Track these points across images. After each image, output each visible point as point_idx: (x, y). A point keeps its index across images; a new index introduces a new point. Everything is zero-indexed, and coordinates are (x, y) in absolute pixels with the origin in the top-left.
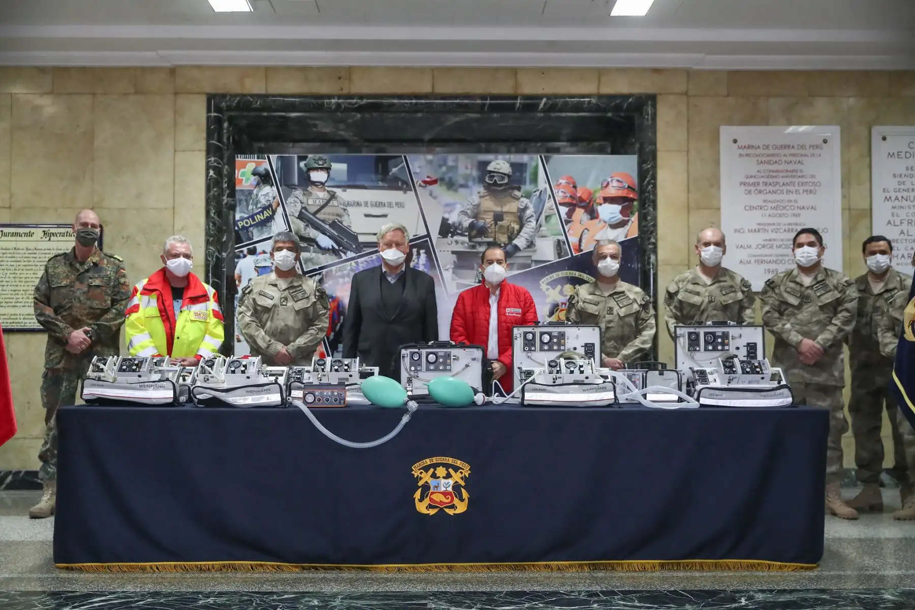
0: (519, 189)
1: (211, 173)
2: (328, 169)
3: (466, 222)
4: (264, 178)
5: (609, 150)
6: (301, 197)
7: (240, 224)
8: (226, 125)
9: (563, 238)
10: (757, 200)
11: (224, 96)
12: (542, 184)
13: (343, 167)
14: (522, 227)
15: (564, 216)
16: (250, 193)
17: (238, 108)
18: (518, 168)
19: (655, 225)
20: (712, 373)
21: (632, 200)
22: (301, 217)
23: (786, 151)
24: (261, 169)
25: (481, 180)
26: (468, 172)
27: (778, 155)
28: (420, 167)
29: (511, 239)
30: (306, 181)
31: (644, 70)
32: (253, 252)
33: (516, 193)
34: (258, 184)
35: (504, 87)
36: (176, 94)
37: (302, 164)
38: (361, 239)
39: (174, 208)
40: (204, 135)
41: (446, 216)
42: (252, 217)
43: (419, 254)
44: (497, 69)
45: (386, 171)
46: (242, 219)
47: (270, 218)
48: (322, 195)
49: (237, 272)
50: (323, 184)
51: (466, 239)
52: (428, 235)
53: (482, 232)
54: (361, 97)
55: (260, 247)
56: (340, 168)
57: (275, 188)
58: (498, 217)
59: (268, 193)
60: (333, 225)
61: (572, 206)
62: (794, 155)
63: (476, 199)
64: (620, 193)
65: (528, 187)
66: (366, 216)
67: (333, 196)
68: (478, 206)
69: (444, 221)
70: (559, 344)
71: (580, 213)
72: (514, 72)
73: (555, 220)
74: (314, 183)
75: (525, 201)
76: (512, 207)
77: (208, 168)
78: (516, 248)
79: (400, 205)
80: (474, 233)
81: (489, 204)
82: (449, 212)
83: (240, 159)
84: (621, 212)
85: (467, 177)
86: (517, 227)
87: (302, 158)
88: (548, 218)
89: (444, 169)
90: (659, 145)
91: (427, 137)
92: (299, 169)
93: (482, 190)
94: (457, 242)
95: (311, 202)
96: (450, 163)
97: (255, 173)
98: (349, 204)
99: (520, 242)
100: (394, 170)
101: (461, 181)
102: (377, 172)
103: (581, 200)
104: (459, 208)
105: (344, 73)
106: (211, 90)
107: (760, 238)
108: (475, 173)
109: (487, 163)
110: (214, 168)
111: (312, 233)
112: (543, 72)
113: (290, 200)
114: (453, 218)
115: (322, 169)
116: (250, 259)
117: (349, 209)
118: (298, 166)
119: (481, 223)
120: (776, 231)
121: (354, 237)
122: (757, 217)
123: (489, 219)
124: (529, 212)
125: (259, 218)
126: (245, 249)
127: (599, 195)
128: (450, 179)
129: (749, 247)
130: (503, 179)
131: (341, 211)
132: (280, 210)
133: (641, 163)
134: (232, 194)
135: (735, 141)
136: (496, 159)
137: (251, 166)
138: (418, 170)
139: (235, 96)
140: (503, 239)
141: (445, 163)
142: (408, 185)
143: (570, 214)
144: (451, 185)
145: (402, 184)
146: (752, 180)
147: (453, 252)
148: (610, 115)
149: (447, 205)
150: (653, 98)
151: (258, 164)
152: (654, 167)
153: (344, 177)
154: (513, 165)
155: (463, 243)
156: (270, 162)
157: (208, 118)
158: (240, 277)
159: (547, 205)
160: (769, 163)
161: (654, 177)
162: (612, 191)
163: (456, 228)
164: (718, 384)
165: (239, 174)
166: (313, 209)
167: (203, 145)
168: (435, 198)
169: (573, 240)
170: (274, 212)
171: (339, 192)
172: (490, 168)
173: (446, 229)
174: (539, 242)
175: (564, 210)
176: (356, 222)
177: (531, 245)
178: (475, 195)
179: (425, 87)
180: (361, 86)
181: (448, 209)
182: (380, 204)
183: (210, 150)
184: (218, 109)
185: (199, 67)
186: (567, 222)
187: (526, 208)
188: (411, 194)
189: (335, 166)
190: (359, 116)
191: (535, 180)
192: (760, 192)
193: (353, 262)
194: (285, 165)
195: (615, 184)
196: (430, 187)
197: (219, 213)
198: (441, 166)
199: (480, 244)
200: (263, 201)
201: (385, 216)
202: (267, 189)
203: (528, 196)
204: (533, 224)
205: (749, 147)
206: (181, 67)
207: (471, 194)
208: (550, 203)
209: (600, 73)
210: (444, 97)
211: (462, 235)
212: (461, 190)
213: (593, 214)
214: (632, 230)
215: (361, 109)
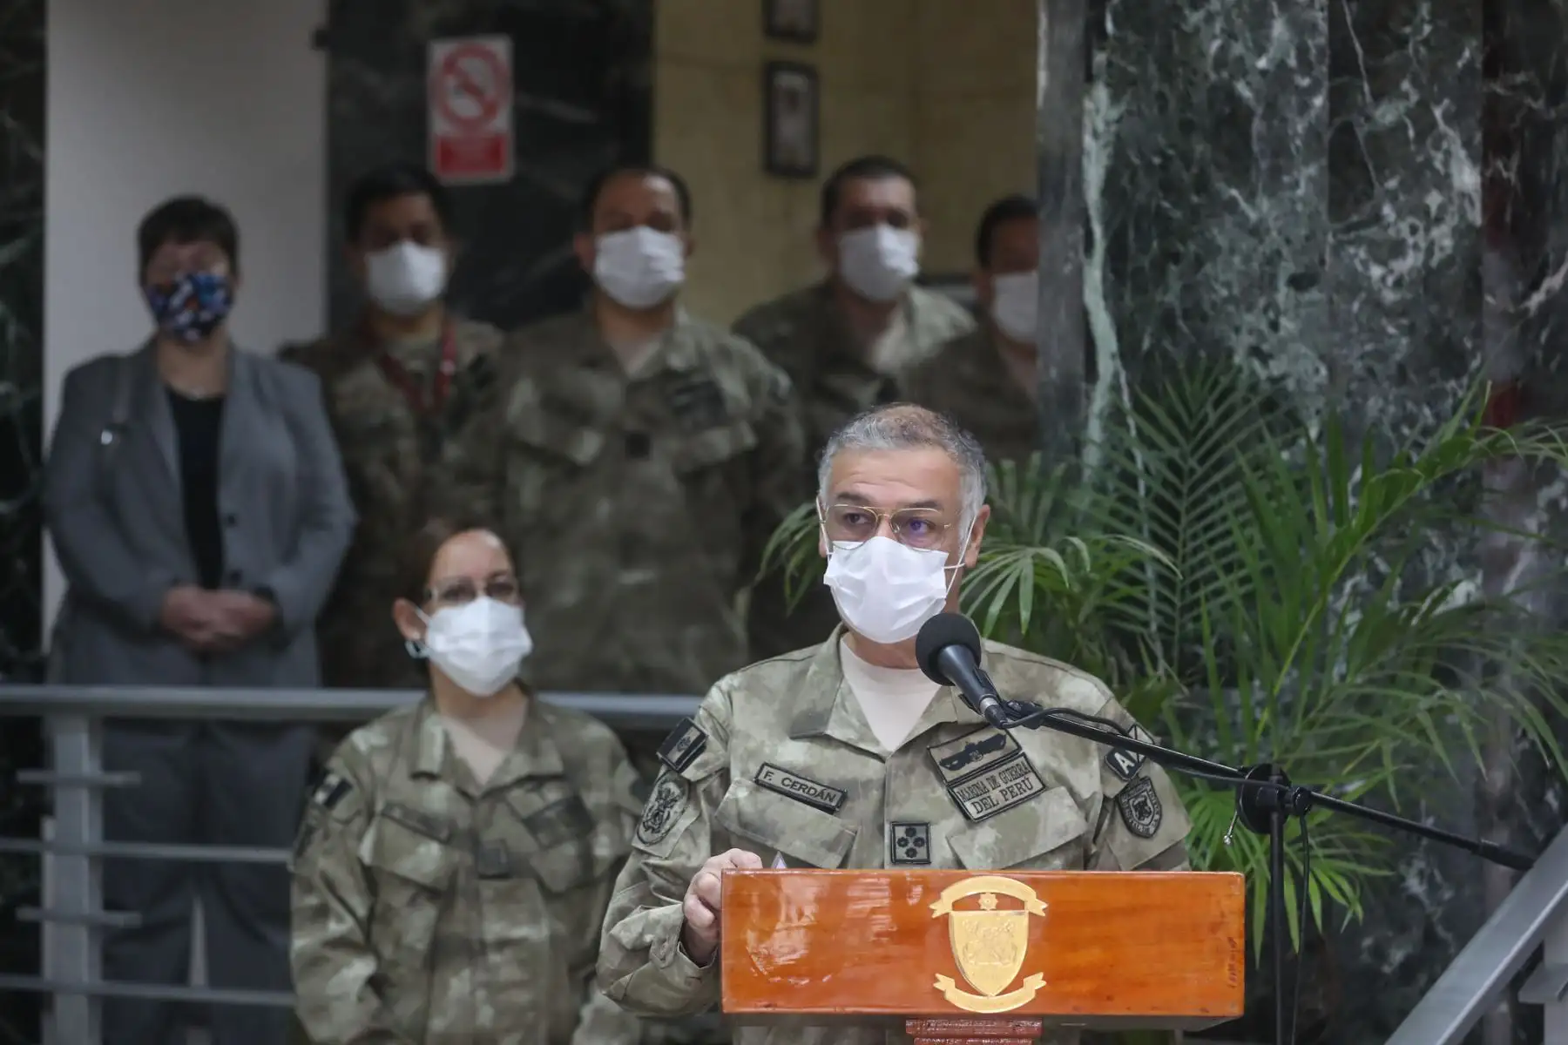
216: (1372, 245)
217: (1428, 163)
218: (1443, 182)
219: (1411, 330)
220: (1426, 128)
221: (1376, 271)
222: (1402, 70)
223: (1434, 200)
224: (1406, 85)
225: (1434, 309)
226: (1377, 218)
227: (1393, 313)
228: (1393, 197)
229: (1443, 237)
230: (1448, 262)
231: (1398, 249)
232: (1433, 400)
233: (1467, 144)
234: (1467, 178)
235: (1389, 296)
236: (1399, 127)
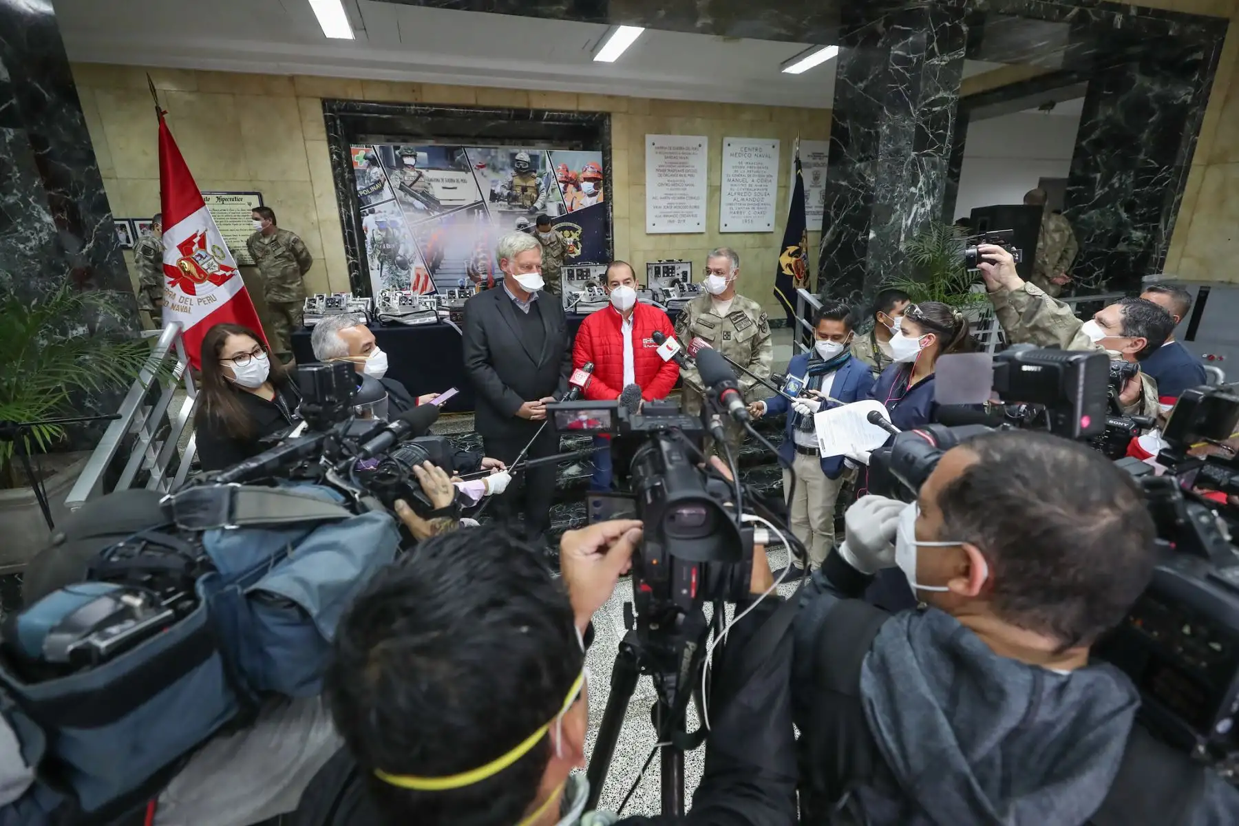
0: (535, 172)
1: (335, 157)
2: (415, 156)
3: (506, 192)
4: (373, 162)
5: (581, 146)
6: (399, 174)
7: (361, 193)
8: (338, 122)
9: (562, 203)
10: (664, 180)
11: (334, 100)
12: (549, 169)
13: (425, 155)
14: (538, 196)
15: (562, 189)
16: (364, 171)
17: (345, 110)
18: (534, 158)
19: (611, 195)
20: (672, 291)
21: (599, 180)
22: (401, 188)
23: (681, 151)
24: (369, 155)
25: (512, 166)
26: (504, 160)
27: (676, 153)
28: (474, 156)
29: (532, 203)
30: (401, 165)
31: (604, 96)
32: (372, 212)
33: (534, 174)
34: (369, 166)
35: (520, 103)
36: (297, 97)
37: (397, 152)
38: (442, 203)
39: (311, 181)
40: (324, 129)
41: (493, 189)
42: (368, 188)
43: (479, 213)
44: (516, 91)
45: (453, 158)
46: (362, 190)
47: (381, 189)
48: (413, 174)
49: (364, 225)
50: (413, 166)
51: (506, 203)
52: (483, 201)
53: (515, 198)
54: (431, 105)
55: (376, 208)
56: (422, 155)
57: (381, 168)
58: (524, 189)
59: (376, 172)
60: (423, 194)
61: (567, 182)
62: (683, 153)
63: (511, 179)
64: (593, 176)
65: (540, 171)
66: (444, 188)
67: (420, 175)
68: (512, 182)
69: (492, 192)
70: (587, 276)
71: (571, 188)
72: (527, 92)
73: (557, 191)
74: (407, 166)
75: (539, 179)
76: (532, 183)
77: (331, 154)
78: (536, 209)
79: (464, 181)
80: (510, 199)
81: (518, 181)
82: (495, 186)
83: (353, 147)
84: (594, 187)
85: (504, 163)
86: (535, 196)
87: (397, 148)
88: (553, 190)
89: (489, 157)
90: (613, 146)
91: (473, 134)
92: (396, 155)
93: (513, 172)
94: (501, 205)
95: (406, 178)
96: (493, 154)
97: (365, 158)
98: (431, 180)
99: (538, 205)
100: (458, 157)
101: (500, 166)
102: (446, 158)
103: (571, 179)
104: (500, 184)
105: (416, 87)
106: (323, 96)
107: (664, 203)
108: (508, 161)
109: (516, 154)
110: (336, 153)
111: (411, 199)
112: (544, 94)
113: (392, 177)
114: (498, 190)
115: (411, 156)
116: (371, 216)
117: (432, 183)
118: (395, 154)
119: (514, 193)
120: (674, 198)
121: (437, 202)
122: (664, 190)
123: (519, 190)
124: (542, 186)
125: (373, 189)
126: (367, 210)
127: (581, 176)
128: (493, 165)
129: (660, 207)
130: (525, 165)
131: (427, 185)
132: (386, 183)
133: (604, 156)
134: (352, 171)
135: (654, 144)
136: (520, 152)
137: (362, 153)
138: (473, 158)
139: (343, 100)
140: (528, 203)
141: (489, 154)
142: (468, 167)
143: (565, 188)
144: (494, 169)
145: (463, 167)
146: (661, 168)
147: (499, 212)
148: (584, 124)
149: (493, 181)
150: (609, 115)
151: (367, 151)
152: (611, 159)
153: (426, 162)
154: (531, 156)
155: (504, 206)
156: (375, 150)
157: (325, 117)
158: (366, 229)
159: (552, 183)
160: (670, 157)
161: (611, 166)
162: (589, 174)
163: (500, 196)
164: (676, 298)
165: (355, 158)
166: (409, 183)
167: (324, 136)
168: (485, 176)
169: (568, 204)
170: (383, 185)
171: (424, 171)
172: (517, 158)
173: (494, 197)
174: (548, 205)
175: (562, 185)
176: (437, 191)
177: (544, 206)
178: (509, 175)
179: (471, 101)
180: (429, 98)
181: (494, 184)
182: (452, 181)
183: (331, 141)
184: (331, 110)
185: (311, 77)
186: (564, 193)
187: (540, 184)
188: (470, 174)
189: (419, 154)
190: (430, 119)
191: (544, 166)
192: (666, 175)
193: (438, 218)
194: (385, 151)
195: (590, 169)
196: (482, 170)
197: (345, 185)
198: (487, 156)
199: (515, 206)
200: (374, 178)
201: (455, 188)
202: (376, 169)
203: (541, 176)
204: (545, 194)
205: (662, 148)
206: (298, 76)
207: (507, 174)
208: (553, 181)
209: (578, 96)
210: (485, 108)
211: (503, 201)
212: (501, 172)
213: (578, 188)
214: (599, 199)
215: (431, 114)
216: (17, 239)
217: (32, 214)
218: (39, 220)
219: (40, 262)
220: (28, 204)
221: (21, 246)
222: (13, 187)
223: (37, 225)
224: (15, 191)
225: (47, 256)
226: (17, 231)
227: (33, 257)
228: (21, 224)
229: (45, 236)
230: (49, 242)
231: (28, 239)
232: (56, 280)
233: (44, 209)
234: (48, 219)
235: (29, 253)
236: (16, 204)
